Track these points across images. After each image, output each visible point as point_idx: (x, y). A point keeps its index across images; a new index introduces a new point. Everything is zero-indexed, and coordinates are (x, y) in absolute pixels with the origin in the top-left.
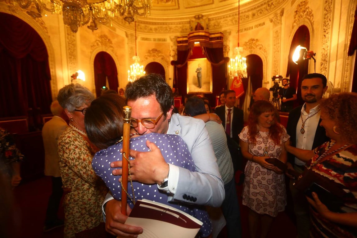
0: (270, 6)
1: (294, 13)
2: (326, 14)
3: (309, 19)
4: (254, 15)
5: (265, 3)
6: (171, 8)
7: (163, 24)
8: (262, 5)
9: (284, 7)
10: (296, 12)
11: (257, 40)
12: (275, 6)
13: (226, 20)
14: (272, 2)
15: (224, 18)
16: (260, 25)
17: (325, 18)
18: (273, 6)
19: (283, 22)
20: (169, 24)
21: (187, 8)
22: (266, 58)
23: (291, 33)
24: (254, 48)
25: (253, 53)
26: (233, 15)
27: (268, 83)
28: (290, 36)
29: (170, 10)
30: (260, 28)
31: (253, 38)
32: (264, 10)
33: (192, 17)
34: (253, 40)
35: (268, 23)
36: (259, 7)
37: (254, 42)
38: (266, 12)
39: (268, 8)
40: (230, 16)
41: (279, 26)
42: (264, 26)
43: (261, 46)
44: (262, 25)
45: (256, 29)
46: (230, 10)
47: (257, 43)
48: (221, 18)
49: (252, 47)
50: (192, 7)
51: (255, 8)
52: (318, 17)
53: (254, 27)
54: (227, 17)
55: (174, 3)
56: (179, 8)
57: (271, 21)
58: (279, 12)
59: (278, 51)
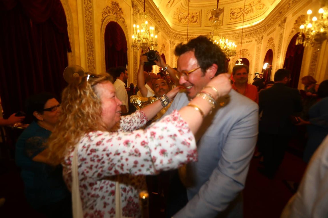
0: (256, 32)
1: (268, 41)
2: (279, 49)
3: (273, 48)
4: (246, 35)
5: (253, 30)
6: (196, 26)
7: (191, 35)
8: (251, 31)
9: (263, 35)
10: (269, 41)
11: (247, 50)
12: (259, 33)
13: (229, 36)
14: (257, 30)
15: (228, 34)
16: (249, 42)
17: (278, 51)
18: (257, 33)
19: (262, 43)
20: (194, 36)
21: (206, 27)
22: (252, 61)
23: (266, 50)
24: (245, 54)
25: (244, 57)
26: (234, 34)
27: (252, 75)
28: (265, 51)
29: (195, 27)
30: (249, 43)
31: (245, 48)
32: (252, 33)
33: (209, 33)
34: (245, 50)
35: (254, 41)
36: (249, 31)
37: (245, 51)
38: (253, 35)
39: (255, 33)
40: (232, 34)
41: (260, 45)
42: (252, 43)
43: (249, 54)
44: (251, 42)
45: (247, 43)
46: (233, 31)
47: (248, 52)
48: (226, 35)
49: (244, 54)
50: (209, 26)
51: (247, 32)
52: (276, 48)
53: (246, 42)
54: (230, 34)
55: (198, 23)
56: (201, 27)
57: (256, 41)
58: (261, 37)
59: (259, 58)
